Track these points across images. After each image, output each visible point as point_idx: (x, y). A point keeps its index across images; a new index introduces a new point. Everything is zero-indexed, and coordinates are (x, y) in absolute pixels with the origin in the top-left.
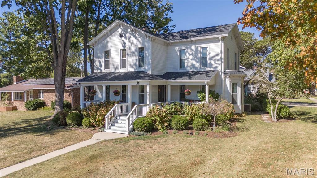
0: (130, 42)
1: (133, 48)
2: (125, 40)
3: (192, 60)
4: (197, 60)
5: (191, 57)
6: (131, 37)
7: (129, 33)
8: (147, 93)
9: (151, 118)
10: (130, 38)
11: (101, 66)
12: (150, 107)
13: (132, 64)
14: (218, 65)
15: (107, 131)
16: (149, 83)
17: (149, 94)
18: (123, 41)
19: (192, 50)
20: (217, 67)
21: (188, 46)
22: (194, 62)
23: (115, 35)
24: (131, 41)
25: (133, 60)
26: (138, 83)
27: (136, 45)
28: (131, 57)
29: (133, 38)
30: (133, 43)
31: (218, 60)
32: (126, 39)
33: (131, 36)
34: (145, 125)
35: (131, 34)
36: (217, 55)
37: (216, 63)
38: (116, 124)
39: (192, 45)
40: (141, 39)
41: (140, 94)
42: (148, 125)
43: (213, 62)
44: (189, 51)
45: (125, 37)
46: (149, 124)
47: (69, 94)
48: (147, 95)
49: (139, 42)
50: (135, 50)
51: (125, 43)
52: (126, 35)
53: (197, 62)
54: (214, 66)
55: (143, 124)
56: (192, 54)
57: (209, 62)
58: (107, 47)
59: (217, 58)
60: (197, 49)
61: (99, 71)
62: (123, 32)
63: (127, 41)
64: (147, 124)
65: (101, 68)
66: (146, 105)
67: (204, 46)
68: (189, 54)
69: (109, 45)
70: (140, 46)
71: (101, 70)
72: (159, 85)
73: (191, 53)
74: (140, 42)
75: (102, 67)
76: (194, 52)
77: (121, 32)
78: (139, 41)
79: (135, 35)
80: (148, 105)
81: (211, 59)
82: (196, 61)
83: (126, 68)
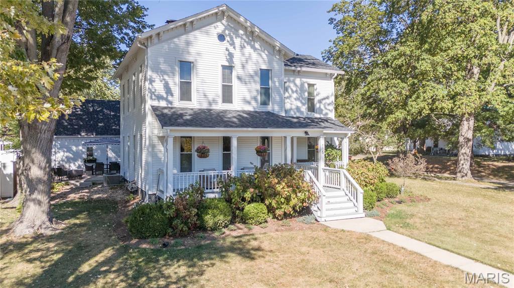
0: (243, 54)
1: (251, 68)
2: (231, 49)
3: (295, 99)
4: (303, 101)
5: (295, 95)
6: (245, 47)
7: (242, 38)
10: (242, 47)
11: (169, 91)
13: (248, 98)
14: (328, 112)
16: (323, 134)
18: (227, 50)
19: (295, 85)
20: (327, 114)
21: (292, 79)
22: (299, 104)
23: (207, 33)
24: (247, 55)
25: (250, 91)
26: (305, 133)
27: (257, 63)
28: (246, 83)
29: (248, 49)
30: (250, 57)
31: (329, 105)
32: (234, 48)
33: (246, 45)
35: (245, 41)
36: (327, 98)
37: (326, 108)
39: (295, 78)
40: (266, 55)
43: (322, 107)
44: (292, 85)
45: (233, 44)
49: (261, 59)
50: (256, 73)
51: (231, 55)
52: (235, 39)
53: (304, 104)
54: (324, 112)
56: (296, 91)
57: (318, 106)
58: (188, 53)
59: (327, 101)
60: (302, 85)
61: (163, 104)
62: (227, 32)
63: (237, 54)
65: (170, 98)
67: (312, 81)
68: (292, 90)
69: (192, 50)
70: (264, 67)
71: (170, 102)
73: (294, 89)
74: (263, 58)
75: (172, 95)
76: (298, 89)
77: (224, 31)
78: (261, 56)
79: (254, 45)
81: (320, 102)
82: (301, 102)
83: (232, 102)
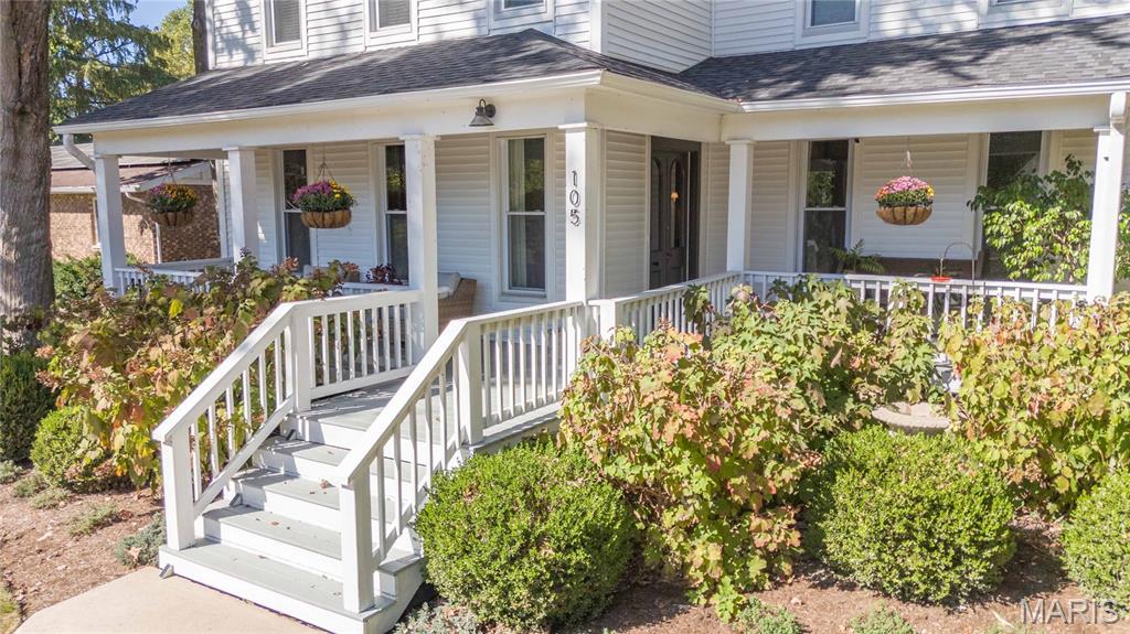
8: (569, 207)
9: (608, 458)
11: (247, 20)
12: (591, 341)
15: (183, 565)
16: (580, 108)
17: (582, 214)
26: (487, 111)
34: (548, 552)
38: (276, 500)
41: (513, 219)
42: (580, 556)
46: (595, 537)
47: (140, 217)
48: (569, 218)
55: (524, 550)
61: (238, 59)
64: (569, 548)
65: (250, 39)
66: (562, 312)
71: (250, 53)
72: (657, 142)
75: (253, 29)
80: (578, 310)
83: (407, 20)
